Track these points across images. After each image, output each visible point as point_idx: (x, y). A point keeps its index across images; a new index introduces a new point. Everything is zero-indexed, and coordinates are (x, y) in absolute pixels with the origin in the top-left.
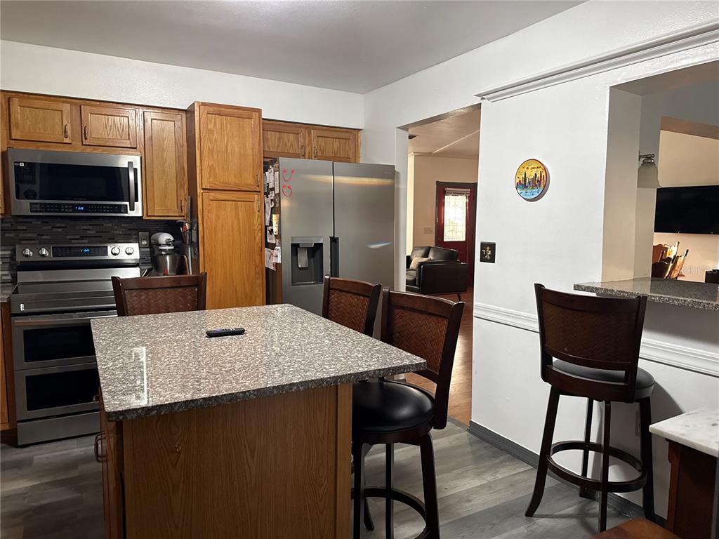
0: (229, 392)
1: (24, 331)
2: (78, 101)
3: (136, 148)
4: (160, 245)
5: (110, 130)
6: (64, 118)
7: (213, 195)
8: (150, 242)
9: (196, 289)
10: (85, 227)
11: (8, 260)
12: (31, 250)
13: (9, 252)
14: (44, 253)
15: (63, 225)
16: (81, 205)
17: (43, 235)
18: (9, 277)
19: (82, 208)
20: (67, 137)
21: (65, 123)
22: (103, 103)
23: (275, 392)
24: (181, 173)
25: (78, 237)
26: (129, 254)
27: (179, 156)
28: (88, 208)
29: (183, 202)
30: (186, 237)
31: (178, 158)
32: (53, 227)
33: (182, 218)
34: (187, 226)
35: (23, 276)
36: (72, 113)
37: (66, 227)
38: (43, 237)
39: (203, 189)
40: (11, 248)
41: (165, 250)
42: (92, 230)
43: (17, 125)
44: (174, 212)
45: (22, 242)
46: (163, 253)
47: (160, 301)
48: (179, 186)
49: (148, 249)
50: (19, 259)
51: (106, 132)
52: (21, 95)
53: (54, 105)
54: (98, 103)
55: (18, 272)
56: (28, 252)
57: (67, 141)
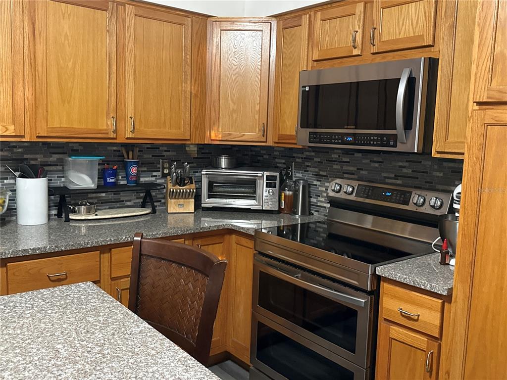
3: (431, 46)
5: (402, 25)
6: (356, 22)
10: (401, 164)
17: (362, 170)
19: (351, 139)
20: (355, 48)
21: (356, 29)
25: (393, 176)
32: (371, 162)
36: (366, 13)
37: (382, 162)
42: (409, 168)
43: (318, 43)
53: (349, 8)
57: (356, 52)
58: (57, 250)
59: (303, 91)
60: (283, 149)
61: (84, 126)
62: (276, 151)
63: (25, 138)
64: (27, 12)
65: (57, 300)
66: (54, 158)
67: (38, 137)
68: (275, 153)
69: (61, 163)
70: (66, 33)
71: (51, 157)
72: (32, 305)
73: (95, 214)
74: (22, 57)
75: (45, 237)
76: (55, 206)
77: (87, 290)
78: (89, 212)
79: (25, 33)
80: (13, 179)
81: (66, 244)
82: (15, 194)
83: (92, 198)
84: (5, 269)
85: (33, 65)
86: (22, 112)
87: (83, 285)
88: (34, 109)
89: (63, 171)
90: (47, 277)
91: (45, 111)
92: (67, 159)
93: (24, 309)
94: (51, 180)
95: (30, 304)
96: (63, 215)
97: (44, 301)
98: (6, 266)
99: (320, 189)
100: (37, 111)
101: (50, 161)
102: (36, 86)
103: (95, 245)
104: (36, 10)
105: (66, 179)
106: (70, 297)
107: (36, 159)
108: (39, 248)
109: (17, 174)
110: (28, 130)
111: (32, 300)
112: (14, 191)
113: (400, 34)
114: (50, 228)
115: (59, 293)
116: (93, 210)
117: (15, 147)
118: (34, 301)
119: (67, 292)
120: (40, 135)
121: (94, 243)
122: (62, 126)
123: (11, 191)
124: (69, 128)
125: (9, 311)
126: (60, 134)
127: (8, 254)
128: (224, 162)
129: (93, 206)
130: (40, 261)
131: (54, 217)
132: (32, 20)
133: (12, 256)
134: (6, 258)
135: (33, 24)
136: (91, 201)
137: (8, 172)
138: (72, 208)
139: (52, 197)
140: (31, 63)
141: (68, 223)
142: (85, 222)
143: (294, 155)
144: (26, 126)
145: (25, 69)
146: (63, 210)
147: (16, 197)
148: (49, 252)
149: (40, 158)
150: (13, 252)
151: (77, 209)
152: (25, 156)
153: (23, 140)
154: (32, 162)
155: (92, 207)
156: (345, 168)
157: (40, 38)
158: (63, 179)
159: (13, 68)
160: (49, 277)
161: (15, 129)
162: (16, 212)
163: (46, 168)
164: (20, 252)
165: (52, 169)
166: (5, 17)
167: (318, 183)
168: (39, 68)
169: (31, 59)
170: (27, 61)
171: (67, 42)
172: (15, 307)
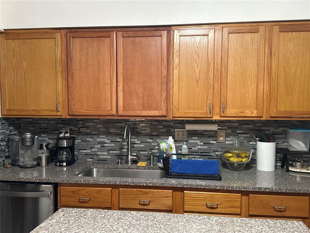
58: (280, 191)
61: (301, 110)
63: (263, 118)
64: (267, 42)
65: (278, 230)
66: (281, 130)
67: (271, 117)
69: (285, 133)
70: (291, 51)
71: (279, 129)
72: (261, 229)
73: (306, 169)
74: (263, 69)
75: (272, 181)
76: (280, 161)
77: (299, 228)
78: (303, 167)
79: (266, 55)
80: (255, 142)
81: (286, 188)
82: (256, 151)
83: (305, 157)
84: (248, 197)
85: (270, 73)
86: (261, 103)
87: (296, 223)
88: (269, 100)
89: (286, 138)
90: (273, 207)
91: (276, 101)
92: (288, 131)
93: (257, 231)
94: (278, 144)
95: (260, 228)
96: (285, 167)
97: (269, 228)
98: (248, 195)
100: (271, 101)
101: (278, 132)
102: (271, 86)
103: (306, 192)
104: (273, 40)
105: (288, 144)
106: (287, 230)
107: (269, 130)
108: (268, 188)
109: (257, 139)
110: (265, 113)
111: (262, 225)
112: (255, 149)
114: (276, 175)
115: (279, 225)
116: (305, 166)
117: (257, 123)
118: (263, 226)
119: (285, 226)
120: (272, 116)
121: (306, 190)
122: (286, 110)
123: (253, 149)
124: (291, 111)
125: (248, 229)
126: (285, 115)
127: (250, 189)
129: (306, 163)
130: (269, 197)
131: (279, 167)
132: (270, 46)
133: (252, 190)
134: (248, 191)
135: (271, 49)
136: (304, 159)
137: (252, 137)
138: (291, 163)
139: (278, 155)
140: (268, 73)
141: (288, 173)
142: (300, 173)
144: (264, 110)
145: (265, 77)
146: (285, 163)
147: (256, 152)
148: (275, 191)
149: (272, 130)
150: (253, 188)
151: (294, 164)
152: (263, 128)
153: (262, 119)
154: (267, 132)
155: (304, 164)
157: (275, 56)
158: (286, 144)
159: (258, 76)
160: (274, 207)
161: (257, 113)
162: (256, 162)
163: (275, 136)
164: (257, 189)
165: (279, 137)
166: (255, 47)
168: (273, 75)
169: (269, 70)
170: (266, 71)
171: (292, 56)
172: (251, 227)
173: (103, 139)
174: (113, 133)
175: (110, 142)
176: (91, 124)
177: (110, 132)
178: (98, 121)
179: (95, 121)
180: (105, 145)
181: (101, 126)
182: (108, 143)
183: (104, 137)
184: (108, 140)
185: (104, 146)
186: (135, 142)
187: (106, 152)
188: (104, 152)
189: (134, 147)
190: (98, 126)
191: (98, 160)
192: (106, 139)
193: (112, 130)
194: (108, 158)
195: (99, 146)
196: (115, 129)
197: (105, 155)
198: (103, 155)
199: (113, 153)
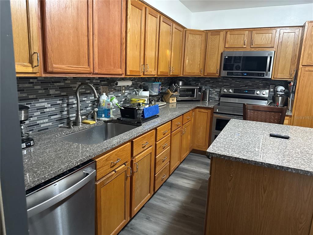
0: (255, 160)
1: (217, 119)
2: (251, 29)
3: (273, 47)
4: (277, 92)
5: (263, 40)
6: (245, 37)
7: (307, 68)
8: (275, 90)
9: (281, 114)
10: (247, 82)
11: (219, 93)
12: (226, 90)
13: (219, 90)
14: (230, 91)
15: (240, 81)
16: (246, 73)
17: (232, 84)
18: (218, 99)
19: (246, 74)
20: (245, 45)
21: (245, 39)
22: (262, 29)
23: (278, 168)
24: (294, 57)
25: (244, 86)
26: (263, 94)
27: (294, 49)
28: (248, 74)
29: (293, 72)
30: (290, 89)
31: (294, 50)
32: (236, 81)
33: (291, 80)
34: (292, 84)
35: (223, 99)
36: (248, 35)
37: (240, 82)
38: (232, 85)
39: (303, 65)
40: (220, 88)
41: (279, 94)
42: (250, 83)
43: (228, 42)
44: (288, 76)
45: (225, 86)
46: (278, 95)
47: (263, 117)
48: (292, 64)
49: (273, 93)
50: (222, 93)
51: (261, 41)
52: (231, 30)
53: (242, 32)
54: (260, 29)
55: (221, 98)
56: (225, 90)
57: (244, 46)
59: (224, 58)
60: (194, 78)
62: (190, 79)
63: (155, 76)
68: (190, 80)
99: (213, 91)
113: (262, 42)
126: (162, 74)
128: (181, 83)
143: (200, 80)
156: (224, 84)
167: (212, 90)
173: (43, 103)
174: (53, 95)
175: (50, 106)
176: (27, 85)
177: (50, 94)
178: (35, 81)
179: (31, 80)
180: (45, 110)
181: (39, 87)
182: (49, 108)
183: (44, 100)
184: (48, 104)
185: (45, 112)
186: (73, 102)
187: (47, 119)
188: (45, 119)
189: (73, 108)
190: (36, 87)
191: (39, 131)
192: (46, 103)
193: (52, 92)
194: (49, 126)
195: (39, 113)
196: (54, 90)
197: (47, 123)
198: (44, 123)
199: (54, 119)
